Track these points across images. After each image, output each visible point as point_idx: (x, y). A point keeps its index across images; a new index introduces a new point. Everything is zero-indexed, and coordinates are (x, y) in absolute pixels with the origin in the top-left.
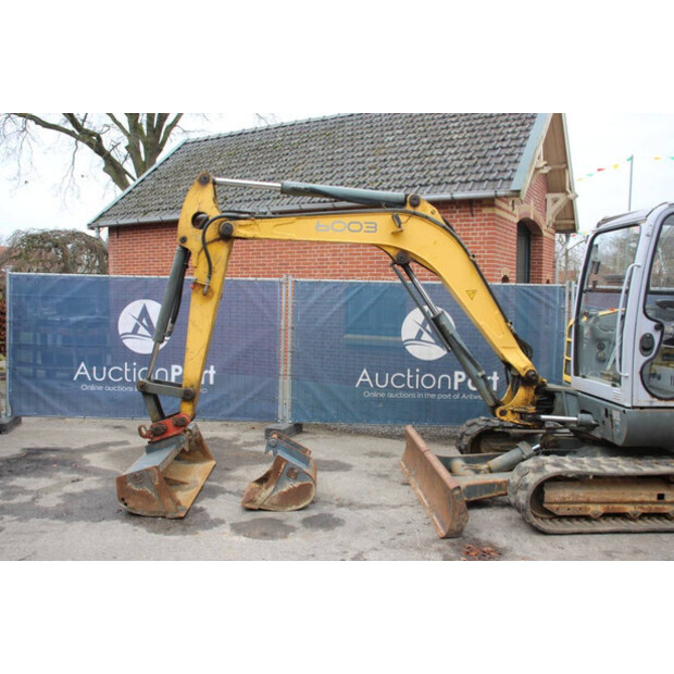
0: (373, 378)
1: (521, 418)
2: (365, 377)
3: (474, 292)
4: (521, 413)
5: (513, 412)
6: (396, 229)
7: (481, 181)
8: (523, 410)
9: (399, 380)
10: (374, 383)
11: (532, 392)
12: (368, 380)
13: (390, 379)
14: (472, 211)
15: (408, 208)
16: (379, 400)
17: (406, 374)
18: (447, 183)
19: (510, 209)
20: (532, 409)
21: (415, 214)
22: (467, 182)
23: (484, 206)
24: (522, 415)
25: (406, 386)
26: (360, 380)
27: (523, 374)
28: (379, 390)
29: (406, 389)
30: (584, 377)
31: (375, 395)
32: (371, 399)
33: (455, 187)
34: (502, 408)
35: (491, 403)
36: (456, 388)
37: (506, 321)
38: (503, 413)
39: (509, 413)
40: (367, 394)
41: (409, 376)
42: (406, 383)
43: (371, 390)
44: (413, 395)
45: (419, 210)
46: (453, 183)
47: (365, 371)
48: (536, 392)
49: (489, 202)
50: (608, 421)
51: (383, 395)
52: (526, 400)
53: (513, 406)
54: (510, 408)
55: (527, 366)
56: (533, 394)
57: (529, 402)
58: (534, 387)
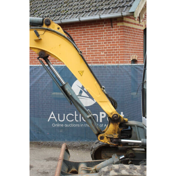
0: (57, 117)
1: (111, 141)
2: (52, 116)
3: (83, 72)
4: (111, 138)
5: (107, 138)
6: (37, 38)
7: (116, 8)
8: (111, 136)
9: (70, 118)
10: (57, 119)
12: (54, 117)
13: (66, 117)
14: (112, 25)
15: (45, 26)
16: (60, 128)
17: (74, 114)
18: (99, 10)
19: (137, 22)
20: (116, 136)
21: (48, 30)
22: (109, 9)
23: (118, 22)
24: (111, 139)
25: (75, 120)
26: (50, 117)
27: (111, 116)
28: (60, 123)
29: (74, 122)
31: (58, 125)
32: (56, 128)
33: (102, 12)
34: (101, 135)
35: (96, 132)
36: (101, 121)
37: (101, 87)
38: (102, 138)
39: (105, 138)
40: (54, 125)
41: (76, 115)
42: (74, 119)
43: (56, 123)
44: (79, 126)
45: (51, 27)
46: (102, 10)
47: (52, 113)
49: (120, 19)
51: (62, 125)
53: (107, 134)
54: (106, 135)
55: (113, 112)
56: (118, 127)
57: (116, 132)
58: (119, 123)
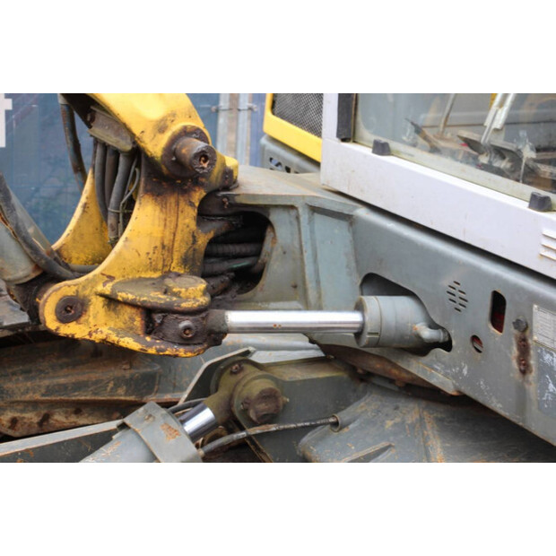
1: (150, 328)
4: (148, 312)
5: (111, 301)
8: (154, 297)
11: (188, 217)
20: (193, 292)
24: (153, 317)
27: (155, 147)
30: (381, 149)
35: (22, 269)
38: (71, 308)
39: (97, 305)
48: (203, 215)
50: (502, 343)
52: (167, 248)
53: (111, 278)
54: (100, 288)
55: (173, 116)
56: (193, 225)
57: (176, 256)
58: (198, 195)
